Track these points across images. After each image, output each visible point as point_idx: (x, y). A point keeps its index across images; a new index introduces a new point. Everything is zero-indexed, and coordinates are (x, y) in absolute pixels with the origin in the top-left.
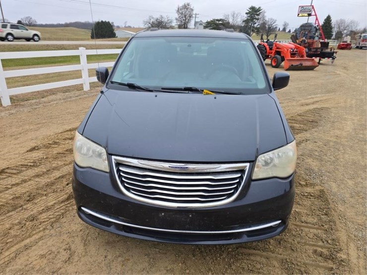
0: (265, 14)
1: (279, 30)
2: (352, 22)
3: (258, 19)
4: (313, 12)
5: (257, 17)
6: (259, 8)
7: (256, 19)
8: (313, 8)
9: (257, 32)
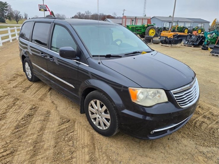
0: (11, 7)
1: (23, 18)
2: (63, 16)
3: (7, 10)
4: (47, 9)
5: (6, 8)
6: (6, 2)
7: (5, 10)
8: (47, 6)
9: (9, 19)
